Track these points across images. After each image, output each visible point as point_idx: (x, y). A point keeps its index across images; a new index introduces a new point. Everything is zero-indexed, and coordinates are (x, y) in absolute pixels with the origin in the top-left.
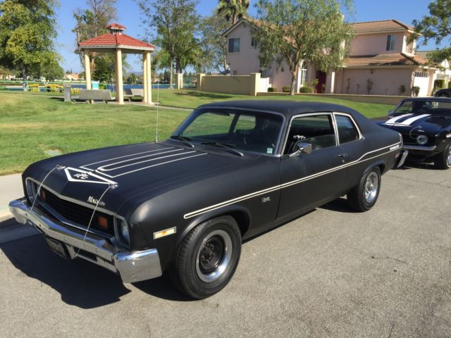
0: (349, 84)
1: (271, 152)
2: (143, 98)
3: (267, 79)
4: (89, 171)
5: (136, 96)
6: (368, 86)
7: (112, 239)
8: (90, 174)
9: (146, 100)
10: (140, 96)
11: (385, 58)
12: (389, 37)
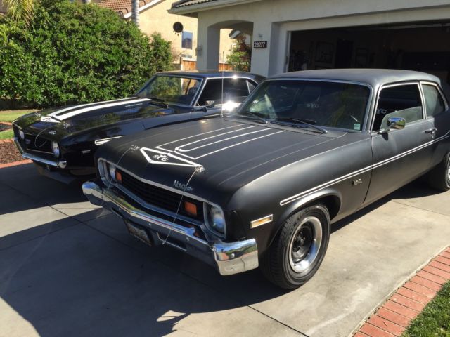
1: (359, 128)
4: (168, 152)
7: (202, 227)
8: (169, 155)
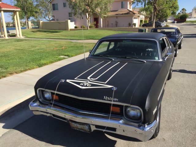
0: (108, 23)
1: (157, 59)
2: (16, 35)
3: (73, 23)
5: (12, 34)
6: (116, 24)
7: (123, 118)
9: (18, 35)
10: (14, 34)
11: (121, 11)
12: (122, 2)
